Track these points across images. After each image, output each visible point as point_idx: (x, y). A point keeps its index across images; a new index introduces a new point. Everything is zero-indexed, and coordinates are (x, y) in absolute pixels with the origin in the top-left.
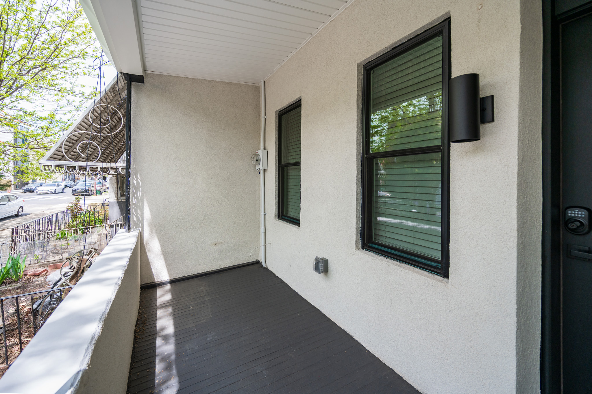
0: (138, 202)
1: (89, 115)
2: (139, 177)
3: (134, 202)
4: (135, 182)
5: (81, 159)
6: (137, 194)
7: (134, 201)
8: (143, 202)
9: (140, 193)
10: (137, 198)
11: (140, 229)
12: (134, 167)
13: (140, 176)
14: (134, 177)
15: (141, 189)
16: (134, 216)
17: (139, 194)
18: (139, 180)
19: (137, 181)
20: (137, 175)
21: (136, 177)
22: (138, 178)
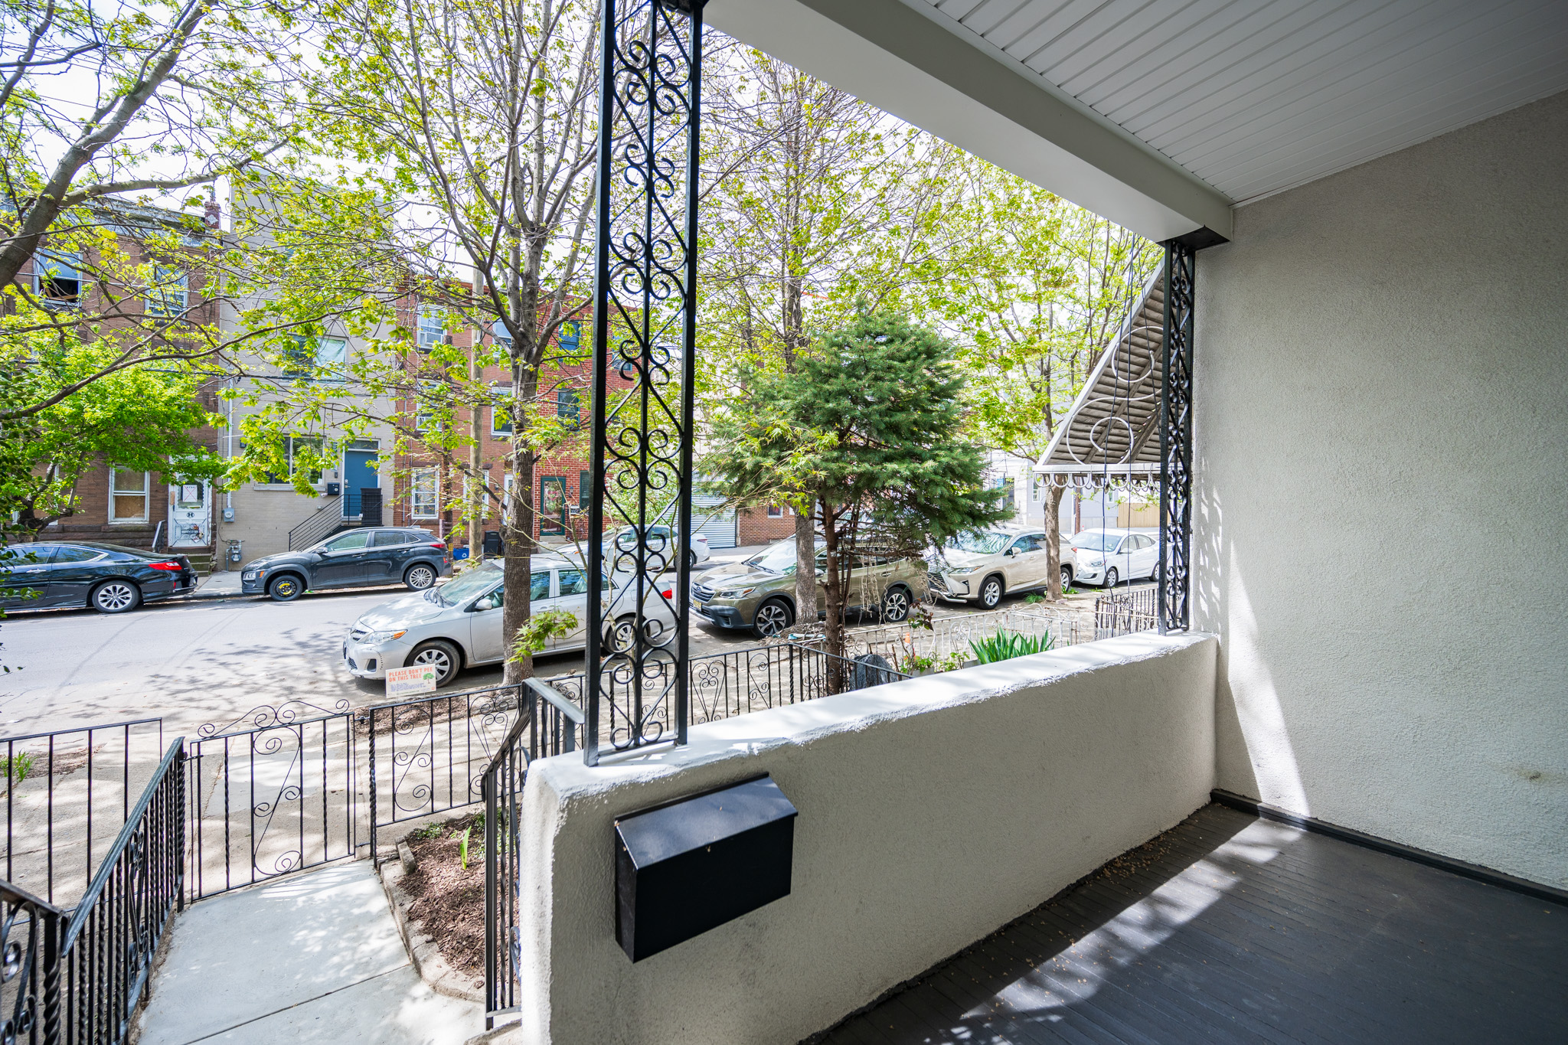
0: (1213, 563)
1: (1110, 366)
2: (1216, 496)
3: (1202, 563)
4: (1205, 510)
5: (1096, 458)
6: (1211, 541)
7: (1201, 559)
8: (1226, 565)
9: (1220, 539)
10: (1210, 553)
11: (1219, 637)
12: (1203, 469)
13: (1219, 494)
14: (1203, 496)
15: (1220, 528)
16: (1202, 600)
17: (1217, 542)
18: (1215, 505)
19: (1210, 507)
20: (1212, 491)
21: (1209, 496)
22: (1214, 500)
